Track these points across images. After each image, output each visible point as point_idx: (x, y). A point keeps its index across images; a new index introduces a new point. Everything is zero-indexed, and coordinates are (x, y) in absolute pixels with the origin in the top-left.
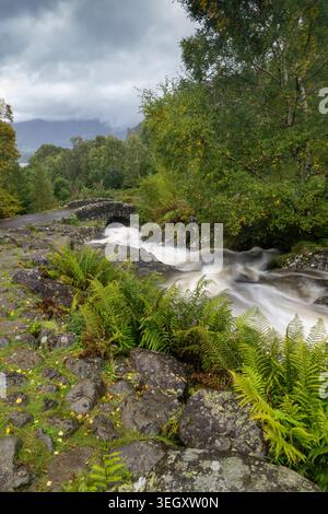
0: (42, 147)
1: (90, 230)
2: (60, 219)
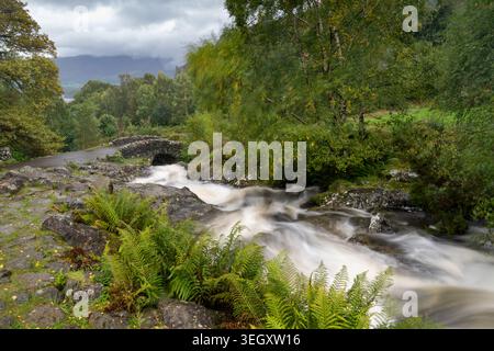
0: (89, 83)
1: (135, 168)
2: (104, 157)
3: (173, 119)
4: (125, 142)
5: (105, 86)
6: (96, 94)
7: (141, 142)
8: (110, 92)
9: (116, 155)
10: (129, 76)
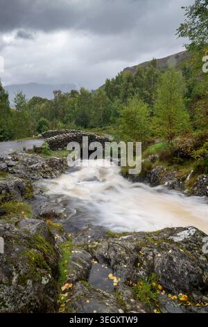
3: (91, 123)
4: (53, 134)
5: (44, 100)
6: (37, 105)
7: (68, 134)
8: (46, 104)
9: (44, 147)
10: (60, 92)
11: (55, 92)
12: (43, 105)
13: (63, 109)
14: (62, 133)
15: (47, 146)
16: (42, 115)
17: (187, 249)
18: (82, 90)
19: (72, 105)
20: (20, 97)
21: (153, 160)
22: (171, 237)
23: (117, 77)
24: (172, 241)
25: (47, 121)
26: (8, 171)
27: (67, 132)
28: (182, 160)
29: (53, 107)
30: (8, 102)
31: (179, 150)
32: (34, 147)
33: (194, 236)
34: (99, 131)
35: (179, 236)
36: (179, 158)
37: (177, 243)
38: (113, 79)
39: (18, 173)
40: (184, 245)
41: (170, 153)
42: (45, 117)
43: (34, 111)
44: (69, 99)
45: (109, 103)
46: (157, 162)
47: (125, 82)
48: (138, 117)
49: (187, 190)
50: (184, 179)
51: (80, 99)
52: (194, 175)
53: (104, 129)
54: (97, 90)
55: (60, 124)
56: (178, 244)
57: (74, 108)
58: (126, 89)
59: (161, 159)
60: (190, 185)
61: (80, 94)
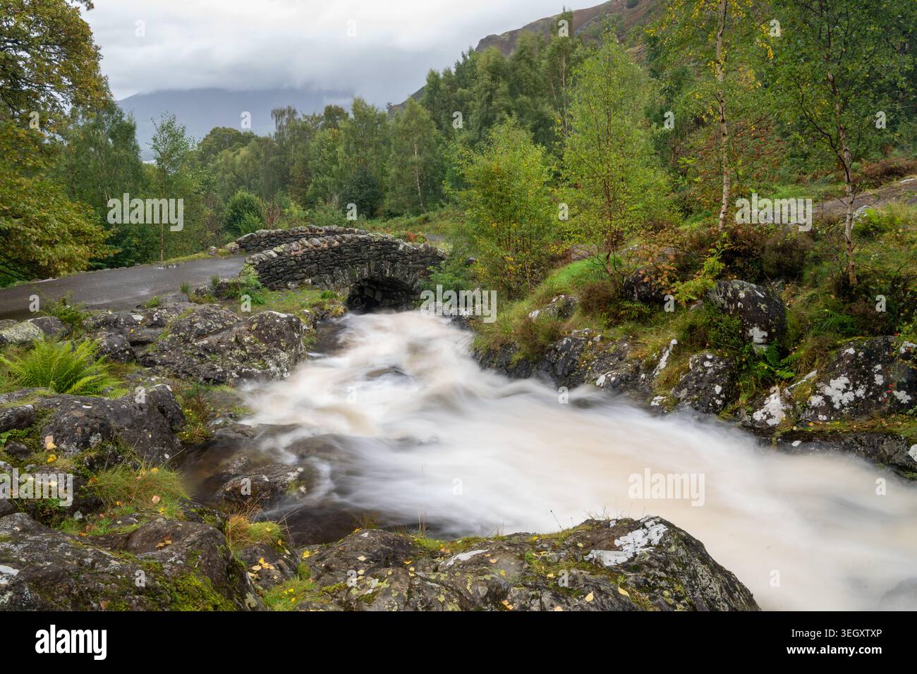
0: (213, 132)
3: (388, 203)
4: (272, 241)
5: (245, 139)
6: (227, 153)
7: (316, 241)
8: (253, 149)
9: (243, 280)
10: (292, 113)
11: (278, 114)
12: (244, 151)
13: (305, 162)
14: (297, 237)
15: (253, 276)
16: (239, 182)
17: (639, 587)
18: (358, 105)
19: (330, 149)
20: (171, 134)
21: (564, 312)
22: (594, 554)
23: (459, 67)
24: (596, 566)
25: (257, 200)
26: (132, 358)
27: (314, 234)
28: (646, 310)
29: (273, 158)
30: (136, 148)
31: (638, 281)
32: (215, 282)
33: (659, 546)
34: (411, 224)
35: (619, 549)
36: (638, 305)
37: (609, 569)
38: (447, 73)
39: (164, 364)
40: (632, 576)
41: (611, 290)
42: (250, 188)
43: (215, 170)
44: (319, 135)
45: (439, 142)
46: (575, 317)
47: (486, 79)
48: (518, 185)
49: (659, 398)
50: (651, 366)
51: (353, 132)
52: (678, 352)
53: (426, 220)
54: (403, 105)
55: (295, 209)
56: (613, 572)
57: (334, 160)
58: (489, 99)
59: (587, 309)
60: (668, 383)
61: (352, 116)
